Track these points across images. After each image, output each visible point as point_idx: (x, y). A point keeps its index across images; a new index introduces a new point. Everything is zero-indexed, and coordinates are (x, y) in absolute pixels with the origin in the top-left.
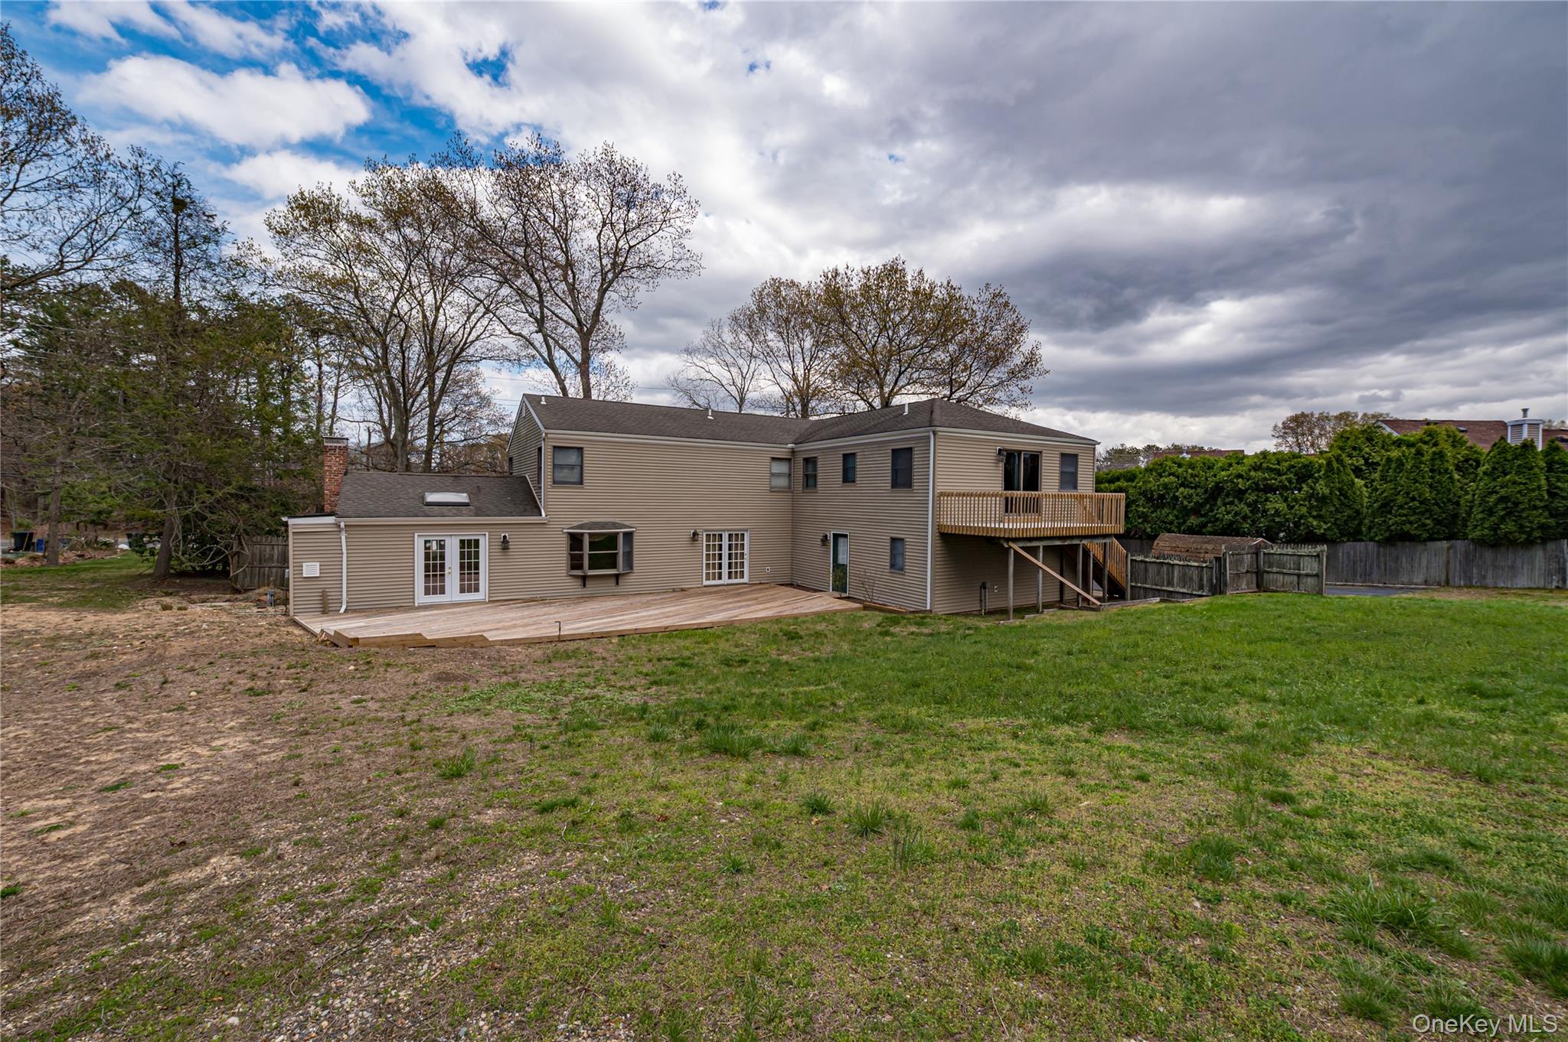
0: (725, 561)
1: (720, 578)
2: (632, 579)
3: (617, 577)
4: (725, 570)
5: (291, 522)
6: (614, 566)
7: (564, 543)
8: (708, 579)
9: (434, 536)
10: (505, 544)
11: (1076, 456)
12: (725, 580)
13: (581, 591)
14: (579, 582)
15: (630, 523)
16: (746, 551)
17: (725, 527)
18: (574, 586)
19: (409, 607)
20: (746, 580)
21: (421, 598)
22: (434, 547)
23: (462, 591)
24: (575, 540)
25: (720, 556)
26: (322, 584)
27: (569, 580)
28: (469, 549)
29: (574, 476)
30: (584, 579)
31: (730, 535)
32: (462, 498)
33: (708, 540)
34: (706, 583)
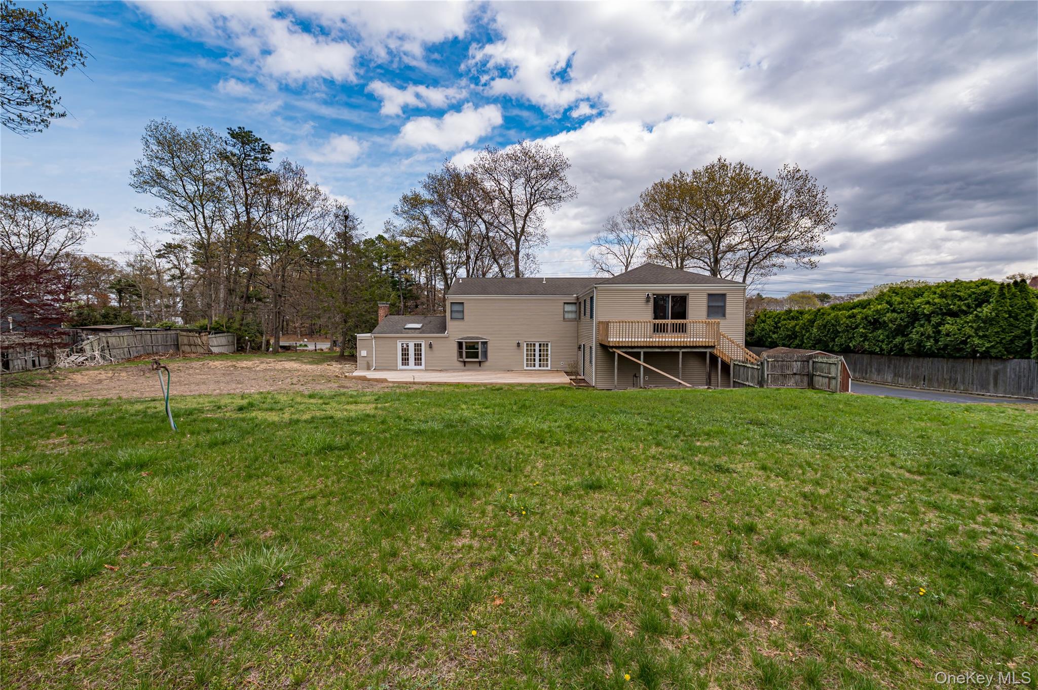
0: (537, 358)
1: (534, 366)
2: (487, 364)
3: (480, 362)
4: (537, 362)
5: (358, 335)
6: (477, 357)
7: (456, 346)
8: (527, 366)
9: (405, 341)
10: (431, 346)
11: (724, 295)
12: (537, 367)
13: (463, 368)
14: (463, 364)
15: (486, 338)
16: (549, 353)
17: (537, 340)
18: (461, 365)
19: (395, 369)
20: (549, 368)
21: (400, 366)
22: (405, 346)
23: (415, 365)
24: (460, 345)
25: (534, 355)
26: (367, 359)
27: (458, 363)
28: (418, 347)
29: (459, 315)
30: (465, 362)
31: (540, 345)
32: (419, 326)
33: (527, 346)
34: (526, 368)
